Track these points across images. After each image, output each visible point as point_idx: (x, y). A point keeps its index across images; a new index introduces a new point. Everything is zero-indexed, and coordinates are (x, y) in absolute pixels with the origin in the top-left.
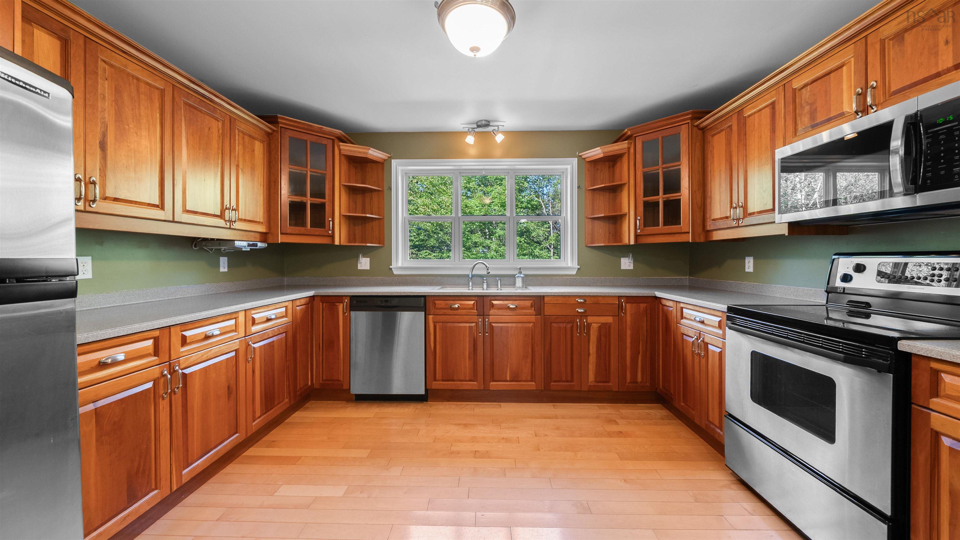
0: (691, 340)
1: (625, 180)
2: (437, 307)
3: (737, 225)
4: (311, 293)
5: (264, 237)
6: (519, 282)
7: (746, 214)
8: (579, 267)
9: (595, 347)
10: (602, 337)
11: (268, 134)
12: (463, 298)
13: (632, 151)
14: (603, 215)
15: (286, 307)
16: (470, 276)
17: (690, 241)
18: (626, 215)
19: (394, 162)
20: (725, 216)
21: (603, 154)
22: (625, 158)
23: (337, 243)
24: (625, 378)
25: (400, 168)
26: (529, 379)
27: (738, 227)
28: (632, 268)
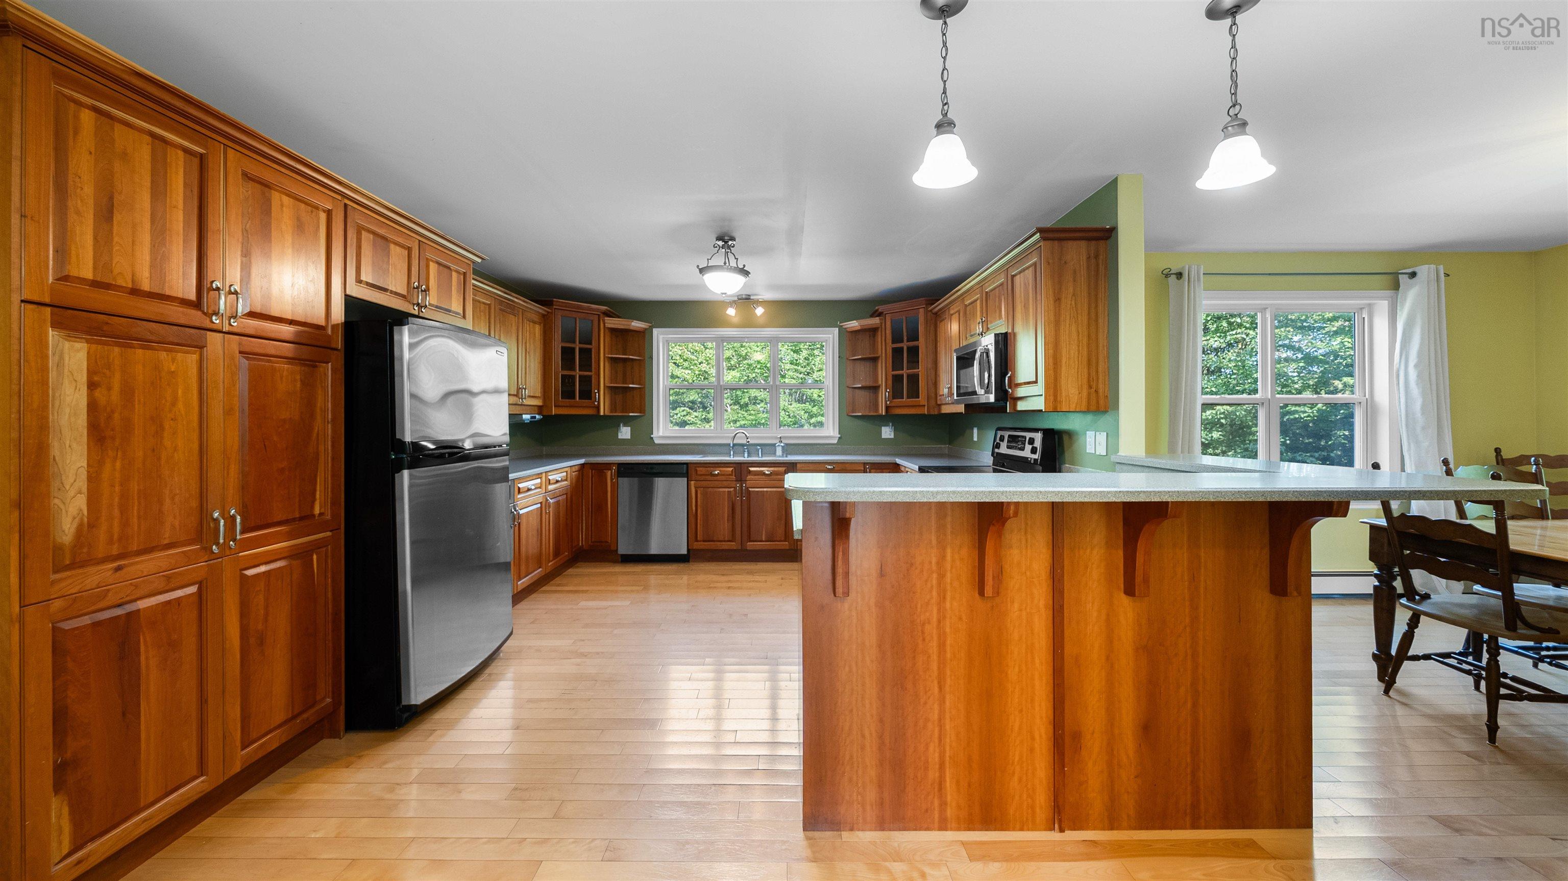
1: (879, 353)
2: (698, 473)
4: (582, 461)
5: (540, 409)
6: (779, 451)
8: (839, 436)
11: (543, 316)
12: (723, 465)
13: (883, 327)
14: (862, 385)
15: (566, 472)
16: (731, 445)
17: (930, 414)
18: (880, 386)
19: (655, 331)
20: (944, 393)
21: (860, 327)
22: (878, 333)
23: (602, 413)
25: (661, 337)
26: (783, 539)
28: (892, 436)
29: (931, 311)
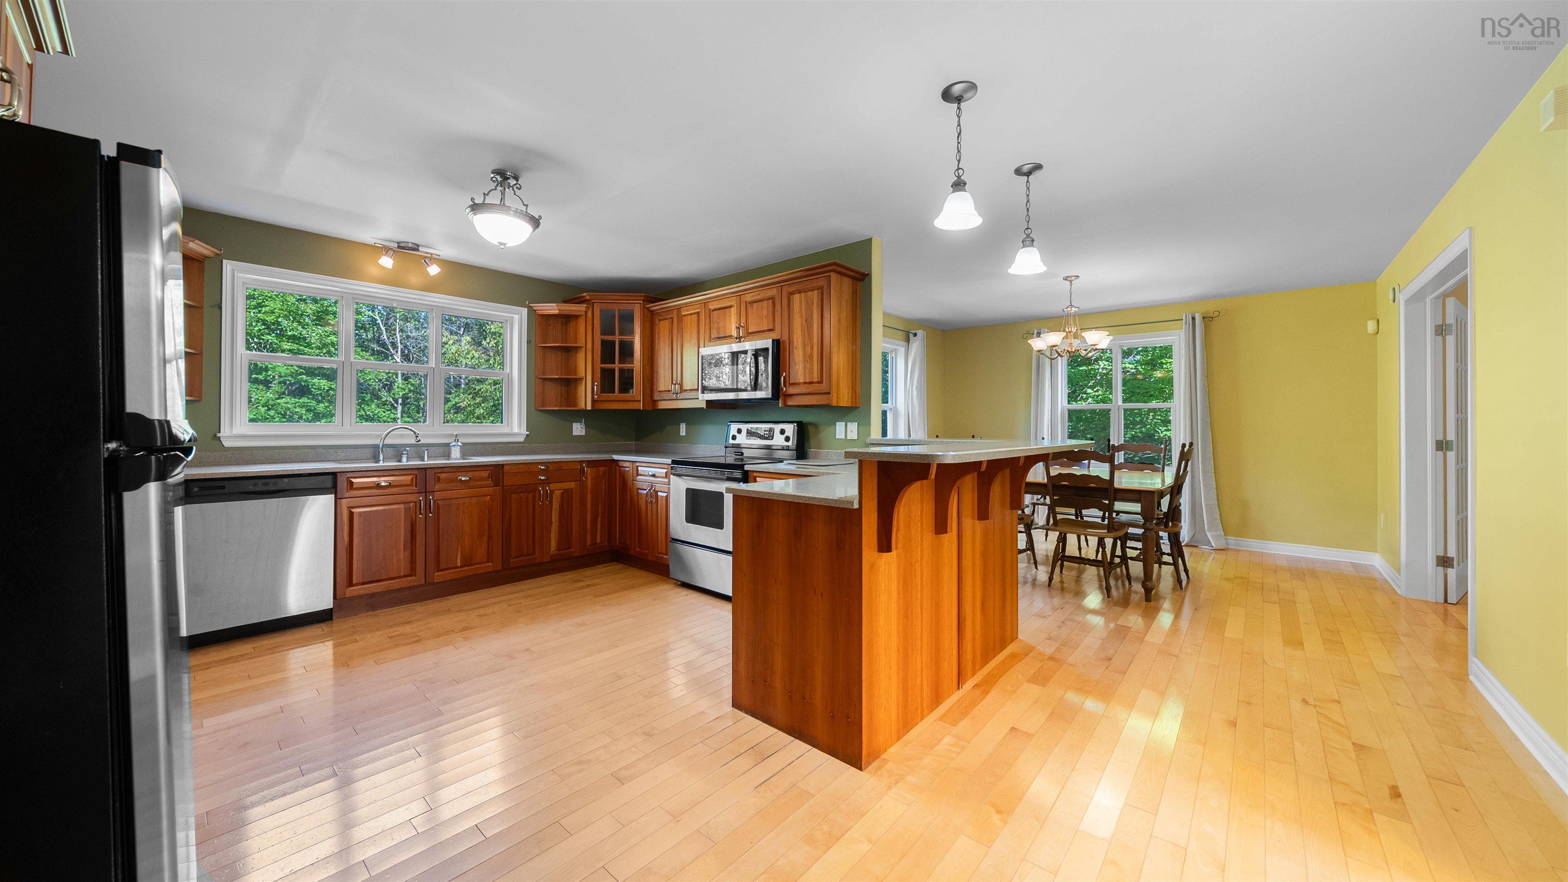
0: (645, 492)
1: (581, 343)
2: (355, 486)
3: (676, 398)
6: (456, 453)
7: (682, 390)
8: (528, 433)
9: (557, 514)
10: (564, 504)
12: (396, 473)
13: (590, 314)
14: (557, 377)
16: (380, 447)
17: (642, 409)
18: (582, 379)
19: (228, 266)
20: (667, 389)
21: (558, 311)
22: (581, 321)
24: (586, 541)
25: (240, 276)
26: (484, 561)
27: (677, 399)
28: (582, 433)
29: (648, 308)
